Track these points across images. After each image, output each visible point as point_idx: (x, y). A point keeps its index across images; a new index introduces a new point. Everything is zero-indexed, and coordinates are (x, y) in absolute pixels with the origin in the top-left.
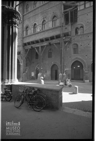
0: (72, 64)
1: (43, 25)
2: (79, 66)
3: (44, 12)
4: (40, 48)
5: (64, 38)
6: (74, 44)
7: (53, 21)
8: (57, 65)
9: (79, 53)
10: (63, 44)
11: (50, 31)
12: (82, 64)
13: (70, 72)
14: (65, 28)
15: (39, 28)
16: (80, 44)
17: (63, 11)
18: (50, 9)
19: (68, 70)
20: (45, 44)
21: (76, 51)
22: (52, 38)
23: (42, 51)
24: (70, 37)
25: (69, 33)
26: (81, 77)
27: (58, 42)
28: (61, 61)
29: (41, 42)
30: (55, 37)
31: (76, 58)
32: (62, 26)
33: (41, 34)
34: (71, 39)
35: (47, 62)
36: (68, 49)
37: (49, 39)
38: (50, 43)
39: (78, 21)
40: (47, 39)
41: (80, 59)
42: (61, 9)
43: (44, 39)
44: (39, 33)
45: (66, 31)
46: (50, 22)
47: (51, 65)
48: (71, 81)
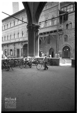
0: (63, 48)
1: (45, 23)
2: (67, 49)
3: (46, 15)
4: (43, 38)
5: (59, 32)
6: (65, 35)
7: (52, 21)
8: (53, 48)
9: (68, 41)
10: (58, 36)
11: (50, 28)
12: (69, 48)
13: (62, 53)
14: (60, 26)
15: (43, 25)
16: (69, 35)
17: (59, 15)
18: (50, 13)
19: (61, 52)
20: (47, 35)
21: (66, 39)
22: (51, 32)
23: (44, 40)
24: (63, 32)
25: (62, 30)
26: (69, 57)
27: (55, 34)
28: (57, 47)
29: (44, 34)
30: (53, 32)
31: (66, 44)
32: (58, 25)
33: (44, 29)
34: (63, 33)
35: (47, 47)
36: (61, 38)
37: (50, 32)
38: (50, 35)
39: (68, 19)
40: (48, 33)
41: (68, 45)
42: (58, 13)
43: (46, 32)
44: (42, 28)
45: (60, 28)
46: (50, 22)
47: (50, 49)
48: (62, 59)
